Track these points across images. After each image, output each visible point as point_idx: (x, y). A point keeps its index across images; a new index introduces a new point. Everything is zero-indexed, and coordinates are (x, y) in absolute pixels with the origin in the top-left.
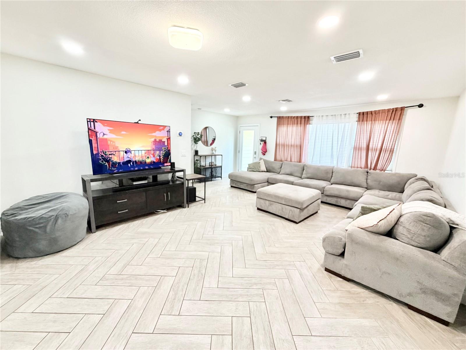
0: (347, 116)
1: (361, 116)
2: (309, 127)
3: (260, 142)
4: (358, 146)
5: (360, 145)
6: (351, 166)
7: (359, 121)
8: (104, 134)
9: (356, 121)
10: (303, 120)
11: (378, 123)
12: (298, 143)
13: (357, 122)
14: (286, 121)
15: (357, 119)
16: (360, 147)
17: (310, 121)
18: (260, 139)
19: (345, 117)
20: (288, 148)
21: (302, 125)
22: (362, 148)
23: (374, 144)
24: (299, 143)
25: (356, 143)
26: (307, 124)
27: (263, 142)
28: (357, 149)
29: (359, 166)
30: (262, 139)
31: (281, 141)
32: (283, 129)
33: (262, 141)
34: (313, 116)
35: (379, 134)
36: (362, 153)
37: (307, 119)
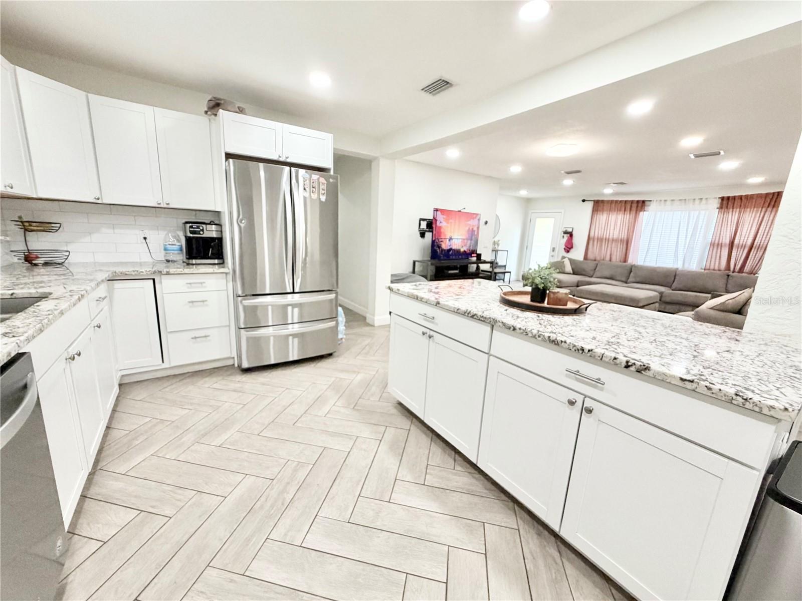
0: (704, 201)
1: (725, 202)
2: (644, 216)
3: (562, 234)
4: (716, 242)
5: (721, 240)
6: (704, 268)
7: (721, 208)
8: (441, 222)
9: (717, 208)
10: (634, 205)
11: (750, 211)
12: (624, 236)
13: (718, 210)
14: (606, 206)
15: (719, 206)
16: (720, 242)
17: (646, 208)
18: (564, 230)
19: (700, 202)
20: (607, 242)
21: (632, 212)
22: (723, 245)
23: (742, 238)
24: (626, 237)
25: (714, 238)
26: (641, 211)
27: (568, 235)
28: (716, 245)
29: (716, 268)
30: (566, 230)
31: (597, 233)
32: (602, 218)
33: (565, 233)
34: (651, 201)
35: (750, 226)
36: (722, 251)
37: (641, 205)
